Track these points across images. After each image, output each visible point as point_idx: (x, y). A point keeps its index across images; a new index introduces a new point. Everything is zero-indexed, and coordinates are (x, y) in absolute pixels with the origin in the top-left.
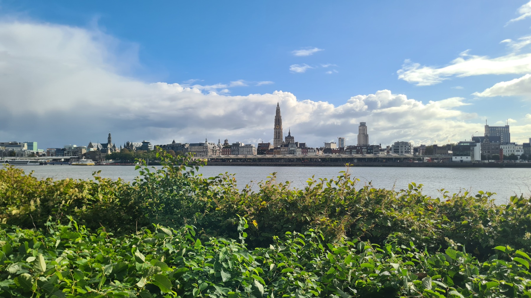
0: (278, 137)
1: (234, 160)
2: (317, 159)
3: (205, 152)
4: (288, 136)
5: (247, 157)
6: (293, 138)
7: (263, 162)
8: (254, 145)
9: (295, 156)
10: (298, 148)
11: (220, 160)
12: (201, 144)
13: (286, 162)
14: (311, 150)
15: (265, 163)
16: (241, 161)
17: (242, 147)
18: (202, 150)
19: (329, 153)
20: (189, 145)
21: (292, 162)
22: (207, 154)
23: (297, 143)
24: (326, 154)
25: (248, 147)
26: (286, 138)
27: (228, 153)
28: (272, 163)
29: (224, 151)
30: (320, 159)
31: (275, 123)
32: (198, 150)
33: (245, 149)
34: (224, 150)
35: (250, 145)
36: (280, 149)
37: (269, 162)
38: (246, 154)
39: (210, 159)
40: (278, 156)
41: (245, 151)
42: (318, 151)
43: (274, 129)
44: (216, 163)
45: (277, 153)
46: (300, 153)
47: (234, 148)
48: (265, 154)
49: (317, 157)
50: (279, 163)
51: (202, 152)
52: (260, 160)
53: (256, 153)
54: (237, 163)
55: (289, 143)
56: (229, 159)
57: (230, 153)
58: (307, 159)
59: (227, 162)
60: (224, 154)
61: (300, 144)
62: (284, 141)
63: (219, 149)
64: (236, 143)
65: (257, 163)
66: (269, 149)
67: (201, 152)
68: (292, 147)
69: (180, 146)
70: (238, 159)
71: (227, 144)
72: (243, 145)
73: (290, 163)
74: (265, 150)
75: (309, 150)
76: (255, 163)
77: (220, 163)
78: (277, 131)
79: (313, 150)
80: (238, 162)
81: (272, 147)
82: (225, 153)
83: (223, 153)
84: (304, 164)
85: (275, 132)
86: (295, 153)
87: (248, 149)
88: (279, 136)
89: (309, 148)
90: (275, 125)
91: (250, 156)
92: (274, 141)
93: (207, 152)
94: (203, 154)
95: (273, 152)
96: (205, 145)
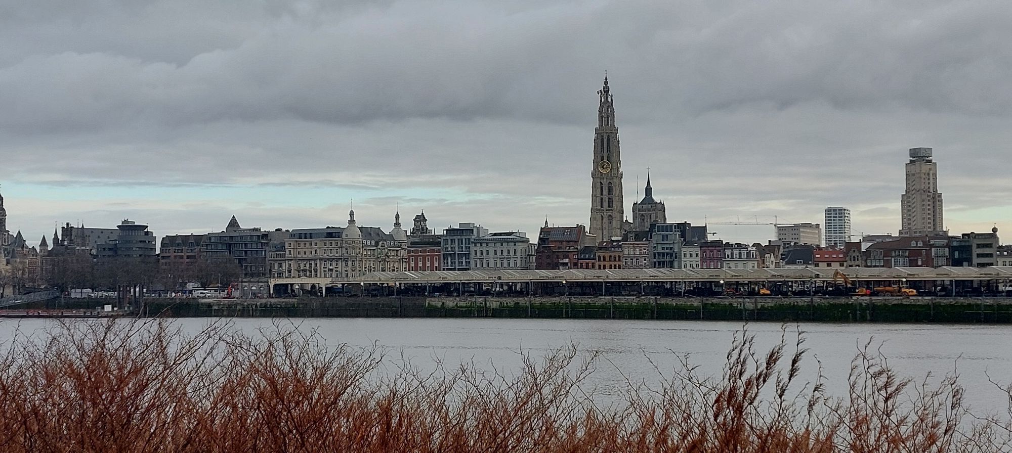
0: (606, 204)
3: (346, 260)
4: (643, 202)
5: (503, 278)
6: (661, 207)
8: (523, 236)
9: (678, 272)
10: (685, 243)
12: (331, 234)
14: (736, 252)
17: (482, 241)
18: (337, 254)
19: (805, 264)
20: (288, 236)
22: (354, 269)
24: (792, 267)
25: (502, 242)
26: (636, 208)
27: (432, 264)
29: (416, 258)
31: (596, 153)
32: (320, 253)
33: (492, 249)
34: (415, 252)
35: (512, 234)
36: (619, 247)
38: (496, 268)
40: (616, 275)
41: (492, 253)
42: (763, 253)
43: (594, 176)
45: (608, 264)
46: (696, 261)
47: (454, 244)
48: (565, 267)
51: (338, 259)
52: (549, 287)
53: (532, 262)
57: (436, 264)
60: (415, 270)
61: (692, 229)
62: (633, 221)
63: (396, 248)
64: (458, 227)
66: (580, 248)
67: (331, 260)
68: (665, 240)
69: (255, 239)
71: (424, 230)
72: (485, 233)
74: (566, 254)
75: (728, 252)
78: (605, 182)
79: (744, 252)
81: (588, 240)
82: (420, 265)
83: (412, 265)
85: (594, 186)
86: (676, 264)
87: (505, 249)
88: (610, 202)
89: (728, 245)
90: (596, 161)
91: (512, 276)
92: (594, 219)
93: (353, 261)
94: (340, 269)
95: (595, 259)
96: (347, 236)
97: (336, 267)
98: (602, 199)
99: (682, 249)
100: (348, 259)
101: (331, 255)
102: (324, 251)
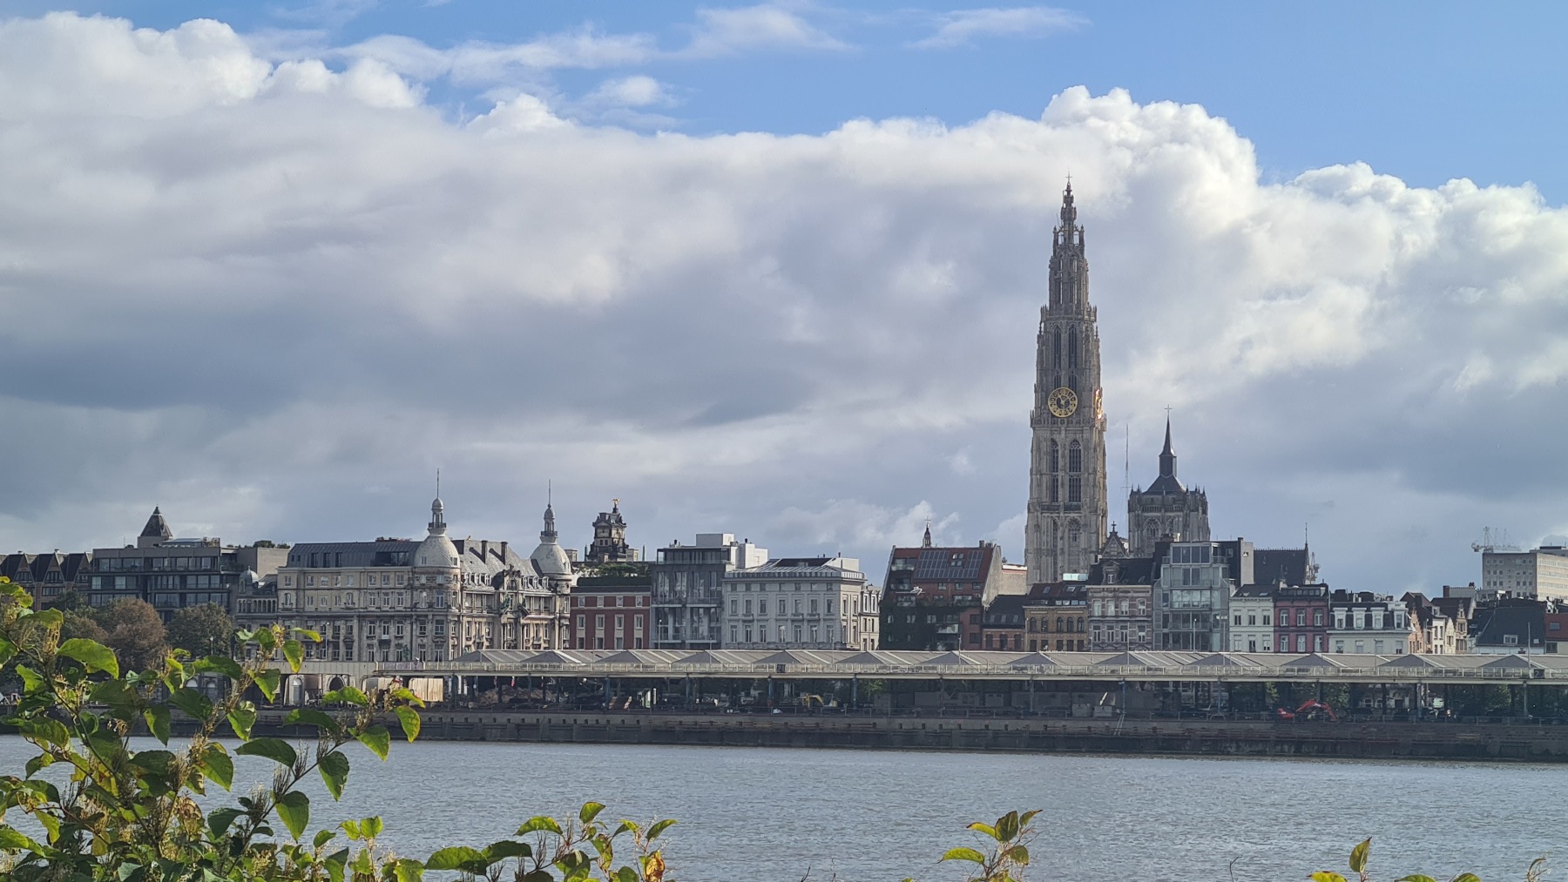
0: (1063, 494)
1: (672, 691)
2: (1411, 690)
3: (421, 620)
4: (1155, 489)
5: (790, 668)
6: (1196, 502)
7: (931, 712)
8: (850, 565)
9: (1217, 660)
10: (1242, 590)
11: (554, 689)
12: (387, 554)
13: (1130, 716)
14: (1359, 615)
15: (951, 723)
16: (734, 703)
17: (748, 579)
18: (398, 603)
19: (1522, 643)
20: (282, 558)
21: (1188, 712)
22: (440, 641)
23: (1235, 546)
24: (1495, 653)
25: (798, 581)
26: (1137, 502)
27: (629, 631)
28: (1013, 724)
29: (591, 616)
30: (1436, 690)
31: (1042, 370)
32: (360, 602)
33: (772, 595)
34: (591, 601)
35: (820, 562)
36: (1081, 596)
37: (988, 714)
38: (781, 645)
39: (470, 680)
40: (1065, 664)
41: (773, 611)
42: (1426, 618)
43: (1036, 422)
44: (516, 717)
45: (1052, 638)
46: (1265, 635)
47: (682, 585)
48: (950, 643)
49: (1412, 672)
50: (1072, 726)
51: (401, 618)
52: (903, 692)
53: (872, 631)
54: (703, 719)
55: (1163, 547)
56: (630, 686)
57: (638, 633)
58: (1324, 690)
59: (618, 708)
60: (587, 644)
61: (1259, 555)
62: (1123, 533)
63: (544, 592)
64: (692, 543)
65: (882, 722)
66: (987, 598)
67: (385, 619)
68: (1191, 581)
69: (206, 564)
70: (709, 685)
71: (618, 549)
72: (756, 558)
73: (1173, 727)
74: (949, 611)
75: (1340, 614)
76: (859, 721)
77: (557, 718)
78: (1062, 438)
79: (1378, 614)
80: (713, 710)
81: (1008, 580)
82: (600, 633)
83: (581, 633)
84: (1297, 732)
85: (1036, 449)
86: (1216, 639)
87: (802, 600)
88: (1075, 487)
89: (1342, 598)
90: (1042, 391)
91: (813, 663)
92: (1034, 528)
93: (438, 622)
94: (406, 641)
95: (1022, 626)
96: (424, 560)
97: (396, 637)
98: (1055, 481)
99: (1231, 604)
100: (427, 616)
101: (386, 608)
102: (369, 596)
